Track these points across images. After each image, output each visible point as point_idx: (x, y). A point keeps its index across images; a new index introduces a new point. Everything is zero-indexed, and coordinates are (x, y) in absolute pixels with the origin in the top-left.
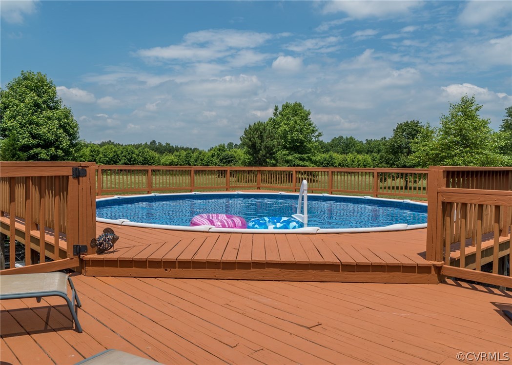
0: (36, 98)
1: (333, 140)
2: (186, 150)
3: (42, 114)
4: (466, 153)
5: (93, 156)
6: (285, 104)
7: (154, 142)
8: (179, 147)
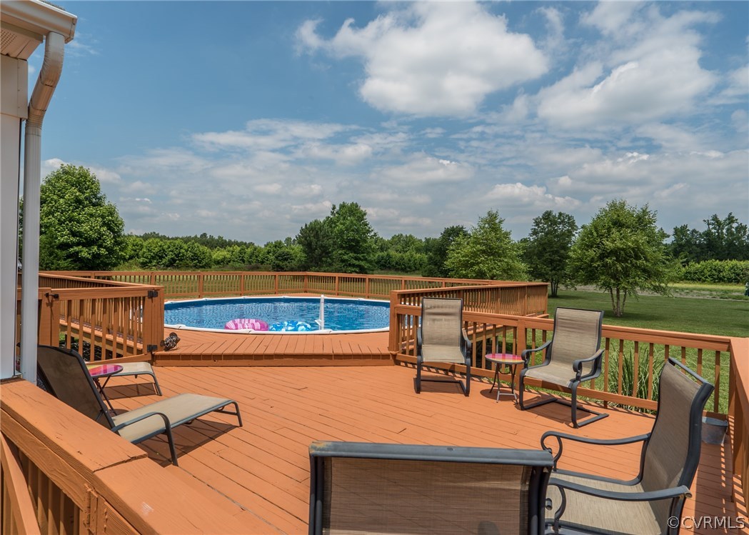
0: (77, 194)
1: (393, 238)
2: (239, 244)
3: (84, 211)
4: (491, 260)
5: (135, 251)
6: (342, 203)
7: (204, 235)
8: (233, 241)
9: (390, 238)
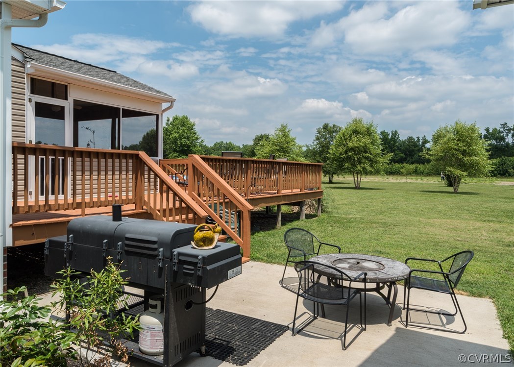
1: (215, 145)
6: (175, 116)
9: (212, 145)
